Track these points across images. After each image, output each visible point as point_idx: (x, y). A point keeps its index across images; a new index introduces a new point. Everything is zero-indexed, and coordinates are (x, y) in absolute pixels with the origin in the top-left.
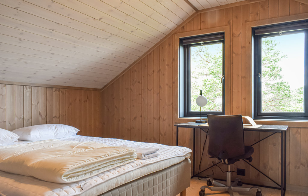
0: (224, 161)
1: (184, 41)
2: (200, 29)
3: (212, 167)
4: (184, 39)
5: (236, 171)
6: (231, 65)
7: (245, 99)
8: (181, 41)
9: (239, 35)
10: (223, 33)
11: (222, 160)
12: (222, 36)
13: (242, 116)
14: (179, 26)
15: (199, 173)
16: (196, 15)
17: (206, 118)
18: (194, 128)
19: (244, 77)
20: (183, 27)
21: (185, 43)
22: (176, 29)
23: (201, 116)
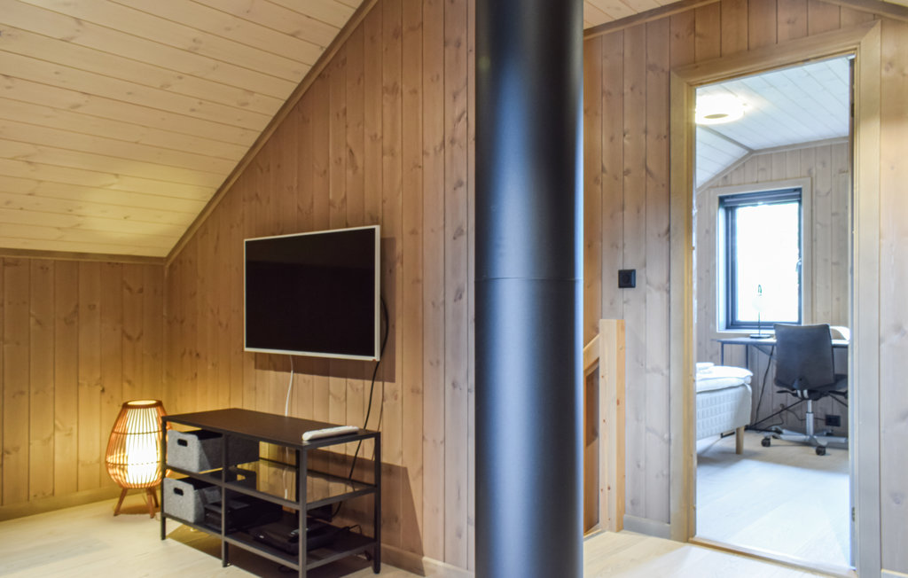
0: (802, 393)
1: (726, 200)
2: (757, 182)
3: (780, 412)
4: (727, 197)
5: (824, 417)
6: (814, 243)
7: (838, 299)
8: (722, 200)
9: (828, 193)
10: (800, 190)
11: (799, 392)
12: (798, 193)
13: (831, 327)
14: (717, 176)
15: (756, 424)
16: (749, 158)
17: (773, 332)
18: (747, 345)
19: (836, 264)
20: (726, 177)
21: (729, 202)
22: (712, 180)
23: (759, 328)
